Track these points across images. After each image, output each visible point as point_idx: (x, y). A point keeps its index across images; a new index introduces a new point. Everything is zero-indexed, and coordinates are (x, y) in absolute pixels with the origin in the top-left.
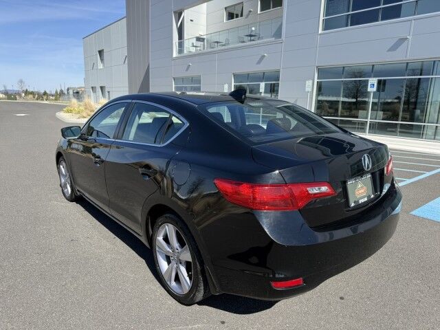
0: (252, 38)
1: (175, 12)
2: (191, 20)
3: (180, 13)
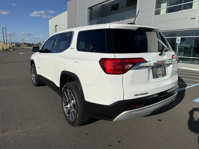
1: (88, 8)
2: (96, 11)
3: (91, 8)
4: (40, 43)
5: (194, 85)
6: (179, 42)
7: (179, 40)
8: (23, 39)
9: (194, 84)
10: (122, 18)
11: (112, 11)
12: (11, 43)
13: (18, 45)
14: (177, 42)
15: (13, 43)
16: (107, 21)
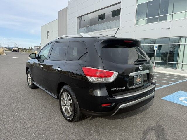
0: (108, 28)
1: (78, 17)
2: (84, 20)
4: (32, 48)
6: (157, 49)
7: (156, 47)
8: (15, 44)
9: (166, 85)
10: (108, 27)
11: (99, 20)
12: (4, 48)
13: (10, 49)
14: (155, 49)
16: (95, 30)
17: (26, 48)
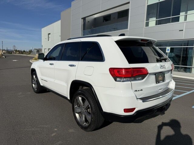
1: (82, 18)
2: (88, 22)
3: (84, 19)
5: (188, 93)
6: (169, 52)
7: (169, 50)
8: (14, 46)
9: (189, 91)
10: (114, 29)
11: (104, 22)
12: (3, 50)
13: (9, 52)
14: (167, 51)
15: (4, 50)
16: (100, 31)
17: (25, 51)
